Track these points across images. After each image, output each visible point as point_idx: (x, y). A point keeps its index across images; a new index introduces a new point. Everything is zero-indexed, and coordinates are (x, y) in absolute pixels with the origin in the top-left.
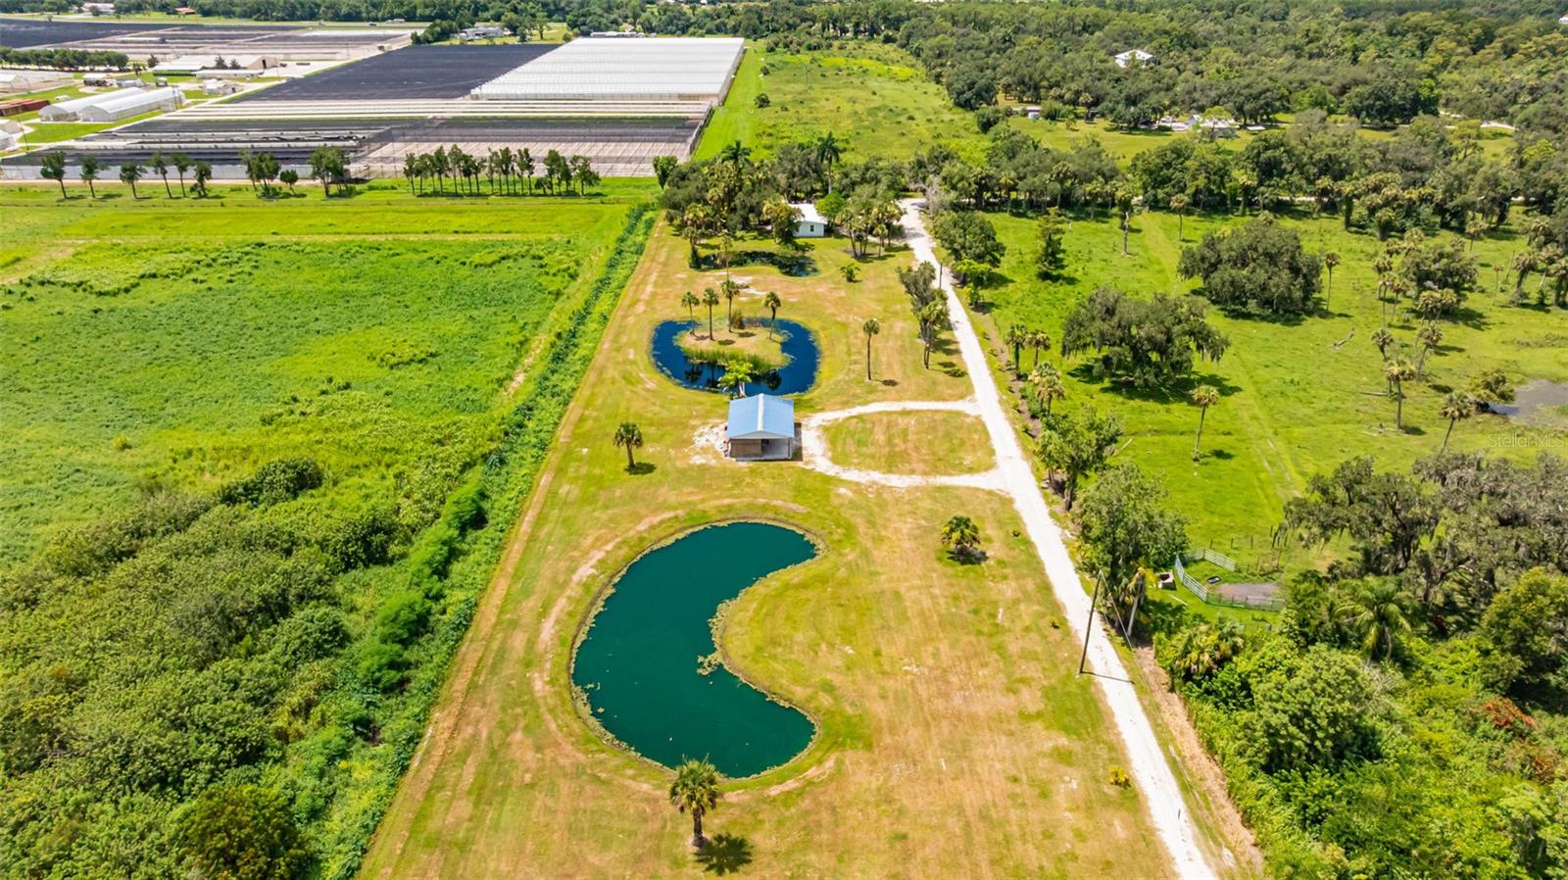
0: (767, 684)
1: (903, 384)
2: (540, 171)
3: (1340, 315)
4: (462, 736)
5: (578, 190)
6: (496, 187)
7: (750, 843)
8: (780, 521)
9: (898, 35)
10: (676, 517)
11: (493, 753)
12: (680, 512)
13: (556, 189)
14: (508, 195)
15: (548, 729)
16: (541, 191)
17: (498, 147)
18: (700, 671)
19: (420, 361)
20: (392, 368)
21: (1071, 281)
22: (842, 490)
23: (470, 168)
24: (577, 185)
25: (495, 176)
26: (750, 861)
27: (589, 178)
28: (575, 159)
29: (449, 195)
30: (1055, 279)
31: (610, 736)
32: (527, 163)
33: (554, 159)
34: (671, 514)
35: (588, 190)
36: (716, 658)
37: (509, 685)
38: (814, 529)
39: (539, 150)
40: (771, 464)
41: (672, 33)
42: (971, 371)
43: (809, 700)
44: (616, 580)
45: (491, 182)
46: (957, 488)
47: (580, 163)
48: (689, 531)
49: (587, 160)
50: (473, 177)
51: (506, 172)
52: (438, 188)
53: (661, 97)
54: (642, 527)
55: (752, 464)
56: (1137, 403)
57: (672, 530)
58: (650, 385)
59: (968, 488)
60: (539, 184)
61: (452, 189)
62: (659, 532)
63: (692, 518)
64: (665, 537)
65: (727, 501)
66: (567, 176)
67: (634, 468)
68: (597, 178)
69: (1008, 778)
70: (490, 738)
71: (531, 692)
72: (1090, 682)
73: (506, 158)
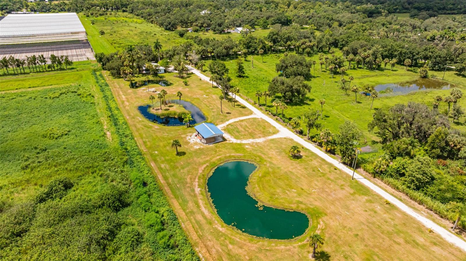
0: (282, 207)
1: (232, 113)
2: (49, 62)
3: (318, 77)
4: (213, 253)
5: (65, 67)
6: (32, 70)
7: (325, 252)
8: (237, 160)
9: (128, 10)
10: (207, 166)
11: (229, 254)
12: (207, 164)
13: (56, 68)
14: (37, 72)
15: (237, 241)
16: (50, 69)
17: (30, 55)
18: (260, 209)
19: (66, 134)
20: (56, 139)
21: (247, 77)
22: (247, 147)
23: (19, 64)
24: (64, 66)
25: (31, 66)
26: (330, 256)
27: (68, 63)
28: (62, 57)
29: (11, 74)
30: (243, 77)
31: (255, 237)
32: (43, 60)
33: (53, 58)
34: (205, 166)
35: (69, 67)
36: (259, 204)
37: (211, 232)
38: (249, 159)
39: (47, 55)
40: (220, 143)
41: (45, 12)
42: (246, 106)
43: (298, 207)
44: (207, 190)
45: (29, 68)
46: (276, 139)
47: (64, 58)
48: (214, 169)
49: (67, 57)
50: (21, 67)
51: (35, 64)
52: (6, 72)
53: (65, 33)
54: (200, 171)
55: (214, 145)
56: (294, 107)
57: (209, 170)
58: (156, 127)
59: (278, 138)
60: (49, 67)
61: (13, 72)
62: (206, 172)
63: (212, 165)
64: (209, 173)
65: (218, 157)
66: (60, 63)
67: (179, 154)
68: (72, 63)
69: (364, 211)
70: (223, 250)
71: (221, 232)
72: (356, 181)
73: (34, 58)
